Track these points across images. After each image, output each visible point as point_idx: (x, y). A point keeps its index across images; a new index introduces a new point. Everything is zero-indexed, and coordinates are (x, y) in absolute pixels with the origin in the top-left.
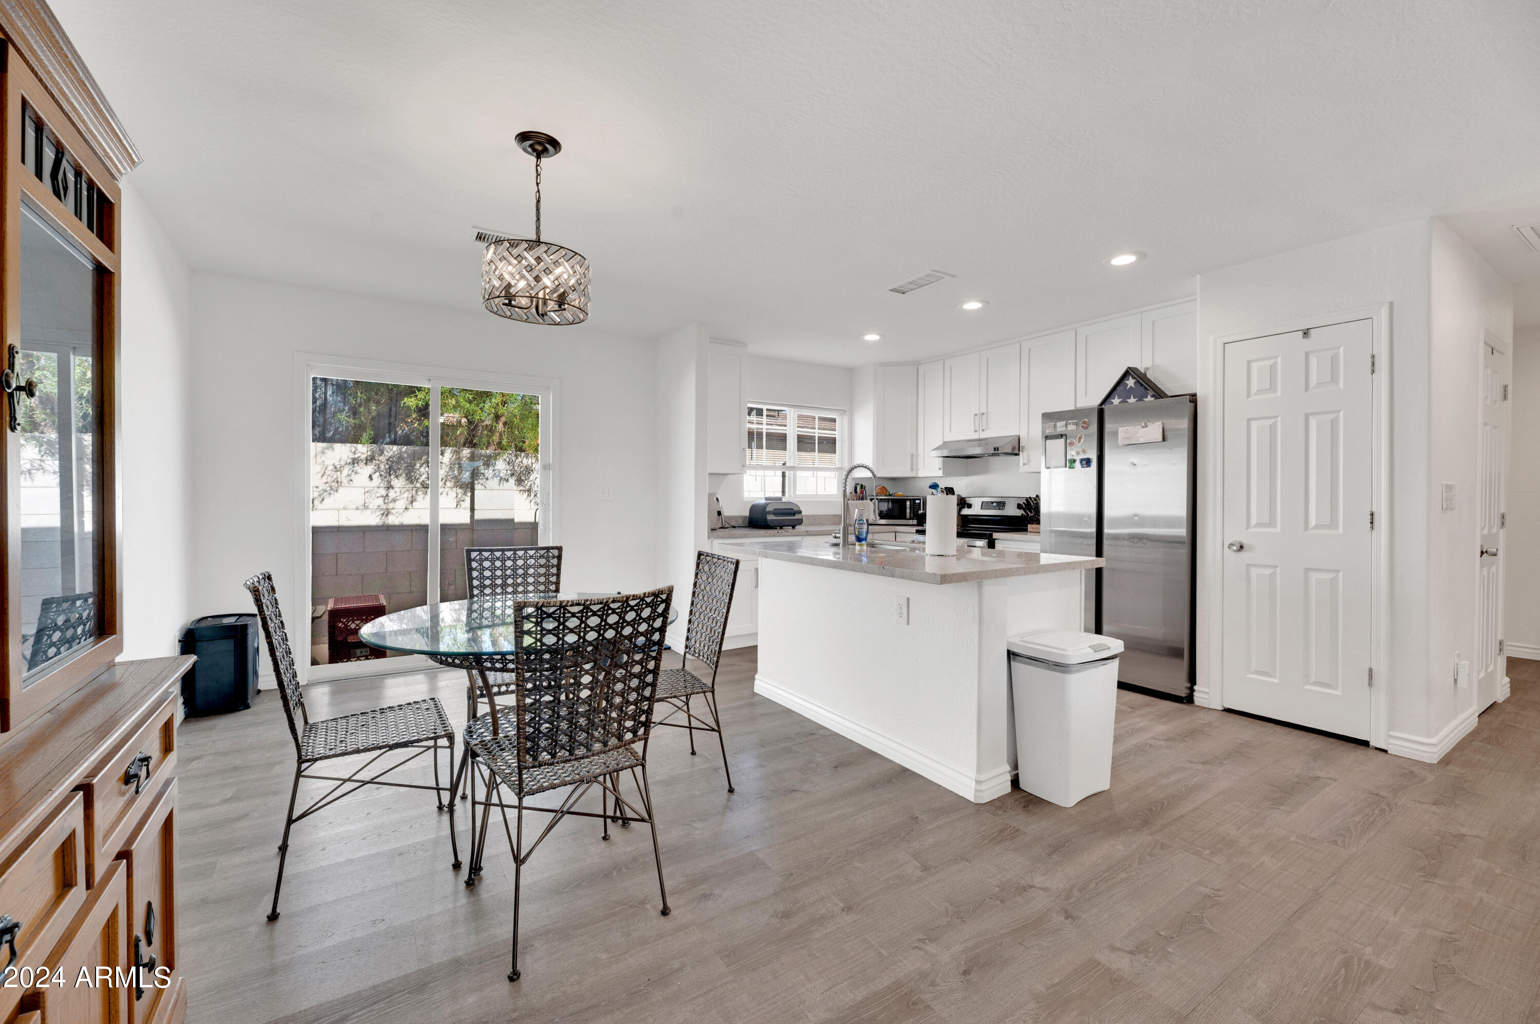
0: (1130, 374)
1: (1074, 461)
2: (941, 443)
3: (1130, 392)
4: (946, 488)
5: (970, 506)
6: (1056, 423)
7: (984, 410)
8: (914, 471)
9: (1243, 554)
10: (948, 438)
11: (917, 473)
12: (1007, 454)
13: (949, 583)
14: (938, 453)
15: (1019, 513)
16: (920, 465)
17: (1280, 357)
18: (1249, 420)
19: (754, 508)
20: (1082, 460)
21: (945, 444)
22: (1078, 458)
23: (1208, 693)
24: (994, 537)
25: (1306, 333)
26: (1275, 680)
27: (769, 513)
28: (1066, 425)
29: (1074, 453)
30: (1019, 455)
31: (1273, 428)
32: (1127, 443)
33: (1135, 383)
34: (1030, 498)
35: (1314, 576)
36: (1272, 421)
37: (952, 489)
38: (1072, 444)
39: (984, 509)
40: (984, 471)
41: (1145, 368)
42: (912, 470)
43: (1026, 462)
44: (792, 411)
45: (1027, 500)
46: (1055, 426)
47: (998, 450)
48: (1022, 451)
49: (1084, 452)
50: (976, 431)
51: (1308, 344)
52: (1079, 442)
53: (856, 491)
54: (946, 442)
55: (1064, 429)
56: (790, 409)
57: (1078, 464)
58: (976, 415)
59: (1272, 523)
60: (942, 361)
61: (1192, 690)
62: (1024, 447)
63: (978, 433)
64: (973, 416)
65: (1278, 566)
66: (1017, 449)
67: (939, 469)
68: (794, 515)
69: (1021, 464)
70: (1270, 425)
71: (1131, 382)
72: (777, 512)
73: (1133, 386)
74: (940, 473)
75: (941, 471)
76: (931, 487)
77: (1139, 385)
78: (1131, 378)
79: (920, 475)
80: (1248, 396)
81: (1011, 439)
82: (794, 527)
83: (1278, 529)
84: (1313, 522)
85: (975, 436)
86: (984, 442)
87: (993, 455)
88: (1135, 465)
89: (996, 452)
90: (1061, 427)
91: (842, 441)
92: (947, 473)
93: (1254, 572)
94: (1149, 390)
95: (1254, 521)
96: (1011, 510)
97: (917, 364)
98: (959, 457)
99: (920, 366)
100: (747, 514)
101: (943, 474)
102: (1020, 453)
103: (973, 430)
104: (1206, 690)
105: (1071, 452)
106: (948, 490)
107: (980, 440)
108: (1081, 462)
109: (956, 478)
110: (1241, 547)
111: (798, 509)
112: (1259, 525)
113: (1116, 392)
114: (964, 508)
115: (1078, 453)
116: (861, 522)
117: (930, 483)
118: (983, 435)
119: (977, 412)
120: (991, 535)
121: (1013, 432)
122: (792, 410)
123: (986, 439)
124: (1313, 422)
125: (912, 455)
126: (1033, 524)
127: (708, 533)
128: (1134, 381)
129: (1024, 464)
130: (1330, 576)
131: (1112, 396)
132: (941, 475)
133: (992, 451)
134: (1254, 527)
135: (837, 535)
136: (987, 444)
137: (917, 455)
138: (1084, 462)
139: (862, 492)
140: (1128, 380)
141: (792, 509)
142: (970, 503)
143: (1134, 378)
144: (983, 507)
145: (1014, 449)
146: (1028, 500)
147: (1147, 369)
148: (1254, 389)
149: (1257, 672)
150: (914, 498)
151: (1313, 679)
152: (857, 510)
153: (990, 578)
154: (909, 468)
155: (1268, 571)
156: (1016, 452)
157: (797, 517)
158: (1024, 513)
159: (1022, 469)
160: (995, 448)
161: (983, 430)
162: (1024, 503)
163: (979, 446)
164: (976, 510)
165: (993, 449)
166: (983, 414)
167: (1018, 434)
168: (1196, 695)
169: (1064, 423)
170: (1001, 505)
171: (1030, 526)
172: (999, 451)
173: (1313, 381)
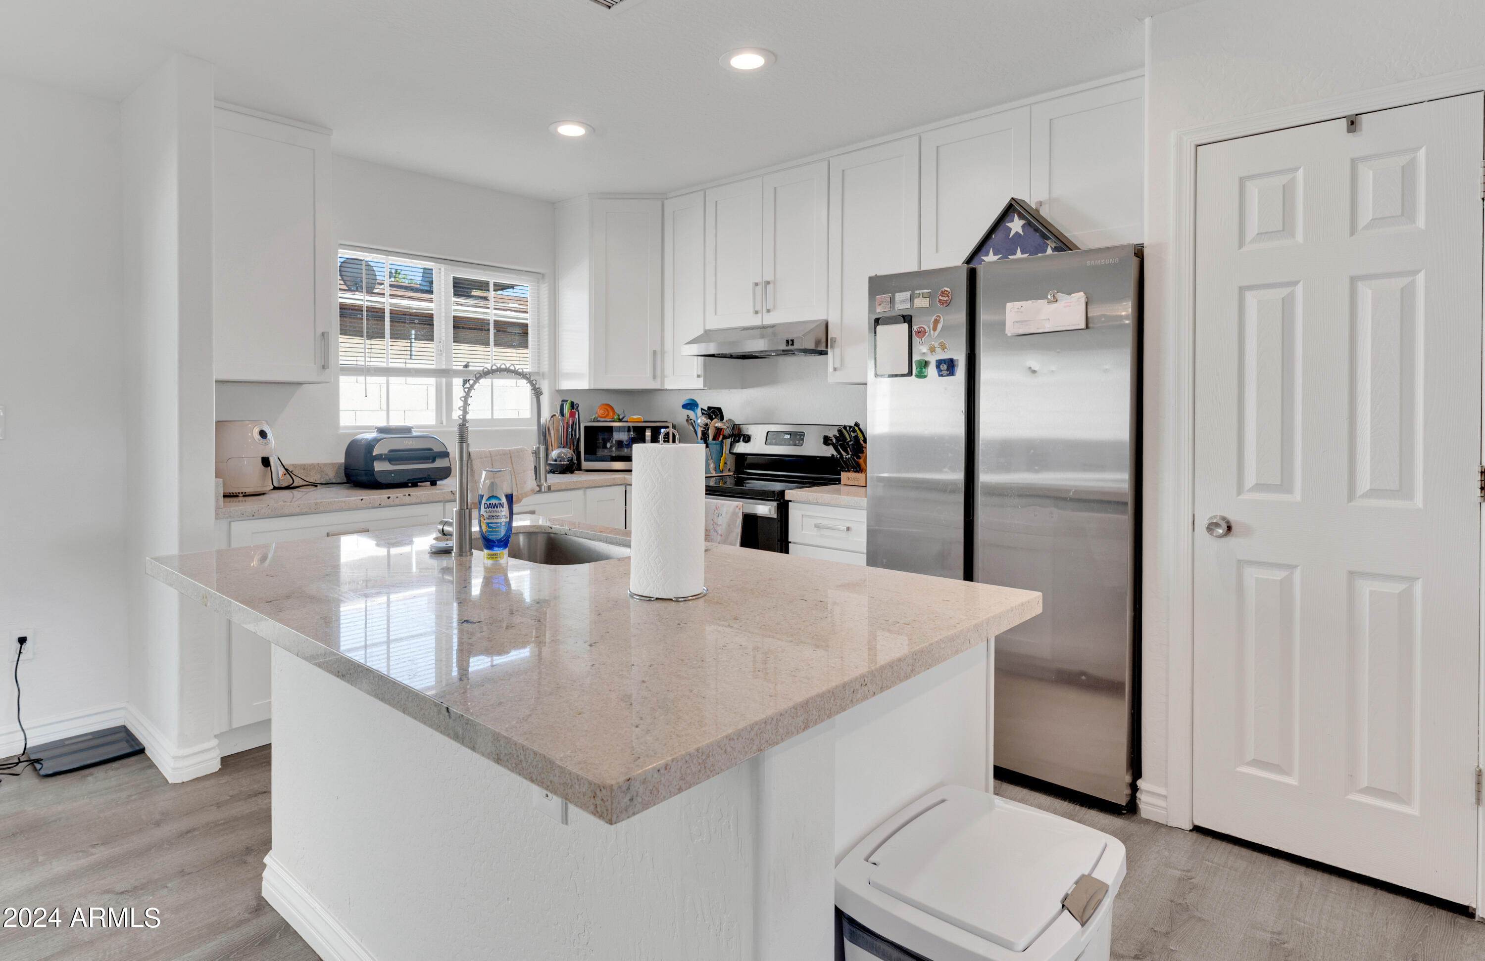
0: (1016, 211)
1: (926, 364)
2: (701, 332)
3: (1011, 245)
4: (709, 408)
5: (747, 439)
6: (894, 296)
7: (769, 277)
8: (659, 380)
9: (1231, 541)
10: (715, 323)
11: (662, 383)
12: (806, 351)
13: (646, 806)
14: (695, 349)
15: (829, 451)
16: (668, 370)
17: (1301, 171)
18: (1242, 290)
19: (353, 449)
20: (939, 363)
21: (706, 336)
22: (933, 360)
23: (1165, 797)
24: (787, 498)
25: (1353, 123)
26: (1292, 781)
27: (380, 458)
28: (912, 300)
29: (924, 350)
30: (826, 353)
31: (1287, 304)
32: (1021, 331)
33: (1023, 226)
34: (845, 427)
35: (1366, 588)
36: (1284, 292)
37: (719, 409)
38: (921, 333)
39: (771, 444)
40: (770, 380)
41: (1036, 203)
42: (654, 377)
43: (838, 365)
44: (443, 269)
45: (840, 431)
46: (892, 301)
47: (792, 344)
48: (832, 347)
49: (943, 347)
50: (756, 312)
51: (1357, 143)
52: (935, 329)
53: (562, 414)
54: (710, 331)
55: (908, 306)
56: (438, 266)
57: (932, 370)
58: (756, 284)
59: (1285, 486)
60: (702, 193)
61: (1134, 788)
62: (834, 340)
63: (760, 315)
64: (751, 286)
65: (1296, 566)
66: (824, 344)
67: (698, 376)
68: (434, 460)
69: (831, 369)
70: (1283, 299)
71: (1016, 225)
72: (393, 457)
73: (1021, 232)
74: (699, 384)
75: (702, 379)
76: (685, 406)
77: (1031, 230)
78: (1016, 217)
79: (668, 386)
80: (1241, 244)
81: (813, 326)
82: (433, 483)
83: (1297, 496)
84: (1364, 483)
85: (756, 321)
86: (770, 330)
87: (785, 353)
88: (1034, 372)
89: (790, 347)
90: (903, 301)
91: (539, 327)
92: (711, 381)
93: (1251, 575)
94: (1048, 239)
95: (1251, 479)
96: (813, 447)
97: (661, 197)
98: (731, 357)
99: (667, 202)
100: (341, 459)
101: (705, 385)
102: (829, 350)
103: (752, 310)
104: (1162, 791)
105: (921, 347)
106: (714, 412)
107: (764, 327)
108: (938, 367)
109: (727, 391)
110: (1229, 528)
111: (443, 449)
112: (1259, 487)
113: (990, 243)
114: (739, 441)
115: (932, 350)
116: (494, 501)
117: (684, 399)
118: (770, 319)
119: (758, 280)
120: (782, 493)
121: (816, 314)
122: (443, 267)
123: (773, 326)
124: (1365, 293)
125: (655, 352)
126: (849, 471)
127: (217, 508)
128: (1022, 222)
129: (835, 369)
130: (1397, 588)
131: (984, 249)
132: (702, 387)
133: (783, 346)
134: (1252, 490)
135: (447, 528)
136: (774, 334)
137: (663, 352)
138: (944, 367)
139: (572, 415)
140: (1012, 221)
141: (430, 449)
142: (749, 433)
143: (1021, 216)
144: (768, 441)
145: (818, 342)
146: (842, 431)
147: (1041, 203)
148: (1252, 229)
149: (1256, 763)
150: (658, 424)
151: (1365, 784)
152: (484, 473)
153: (789, 734)
154: (649, 373)
155: (1279, 575)
156: (822, 348)
157: (439, 463)
158: (835, 453)
159: (833, 378)
160: (788, 342)
161: (768, 311)
162: (835, 436)
163: (762, 337)
164: (757, 446)
165: (785, 343)
166: (768, 283)
167: (824, 317)
168: (1143, 799)
169: (907, 294)
170: (797, 437)
171: (844, 476)
172: (795, 347)
173: (1366, 214)
